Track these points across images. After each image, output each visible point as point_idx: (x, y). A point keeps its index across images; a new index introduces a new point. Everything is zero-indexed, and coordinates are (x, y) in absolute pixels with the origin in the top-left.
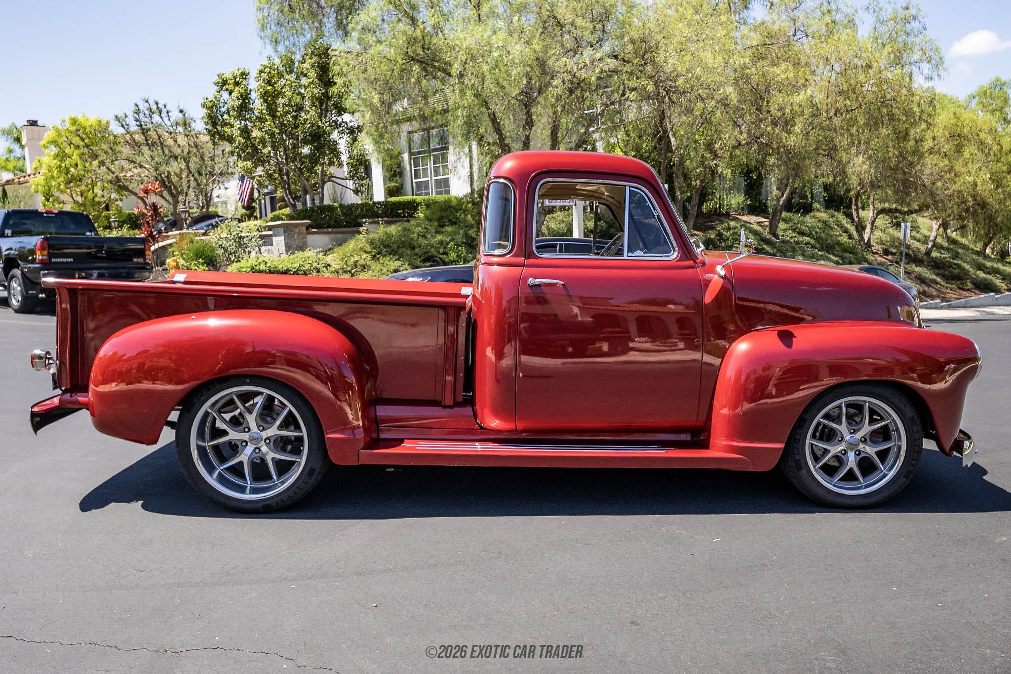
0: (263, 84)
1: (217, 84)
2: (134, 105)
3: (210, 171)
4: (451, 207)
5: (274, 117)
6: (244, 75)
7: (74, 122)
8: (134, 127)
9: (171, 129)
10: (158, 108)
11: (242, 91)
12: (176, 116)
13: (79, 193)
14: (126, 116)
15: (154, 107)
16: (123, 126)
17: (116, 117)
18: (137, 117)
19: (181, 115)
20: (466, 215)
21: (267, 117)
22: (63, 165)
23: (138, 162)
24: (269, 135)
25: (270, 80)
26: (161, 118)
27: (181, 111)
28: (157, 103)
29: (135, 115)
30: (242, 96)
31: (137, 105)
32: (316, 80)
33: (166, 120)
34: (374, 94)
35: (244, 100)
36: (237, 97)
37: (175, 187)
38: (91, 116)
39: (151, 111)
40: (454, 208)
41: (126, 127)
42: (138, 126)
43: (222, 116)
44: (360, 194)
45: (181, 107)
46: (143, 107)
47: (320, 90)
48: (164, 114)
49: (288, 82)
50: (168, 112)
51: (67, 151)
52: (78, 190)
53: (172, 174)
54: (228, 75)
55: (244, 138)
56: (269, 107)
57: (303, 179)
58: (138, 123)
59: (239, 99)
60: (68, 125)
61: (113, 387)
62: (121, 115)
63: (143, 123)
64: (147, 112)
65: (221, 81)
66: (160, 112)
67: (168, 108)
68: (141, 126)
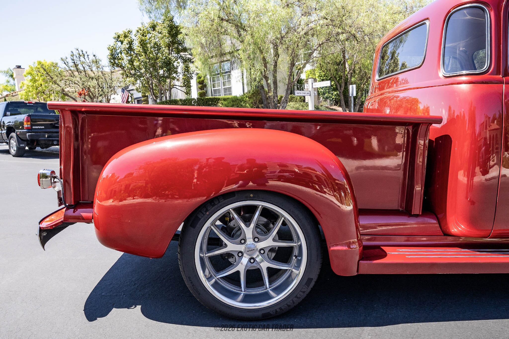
0: (140, 36)
1: (114, 38)
2: (70, 52)
3: (110, 86)
4: (238, 100)
5: (146, 53)
6: (130, 32)
7: (40, 63)
8: (71, 64)
9: (89, 64)
10: (83, 53)
11: (129, 40)
12: (91, 57)
13: (43, 99)
14: (67, 58)
15: (81, 53)
16: (65, 63)
17: (62, 59)
18: (72, 58)
19: (94, 58)
20: (246, 104)
21: (143, 54)
22: (35, 85)
23: (73, 81)
24: (143, 63)
25: (144, 34)
26: (85, 59)
27: (94, 56)
28: (82, 51)
29: (72, 57)
30: (129, 42)
31: (72, 52)
32: (167, 34)
33: (87, 59)
34: (202, 38)
35: (130, 44)
36: (127, 43)
37: (92, 94)
38: (48, 61)
39: (79, 55)
40: (240, 100)
41: (67, 64)
42: (73, 63)
43: (118, 54)
44: (188, 94)
45: (94, 54)
46: (75, 52)
47: (169, 40)
48: (86, 57)
49: (153, 35)
50: (88, 56)
51: (36, 78)
52: (42, 97)
53: (91, 86)
54: (121, 32)
55: (130, 65)
56: (143, 49)
57: (161, 86)
58: (73, 61)
59: (128, 44)
60: (36, 65)
61: (110, 202)
62: (64, 58)
63: (75, 61)
64: (78, 55)
65: (117, 36)
66: (84, 55)
67: (88, 53)
68: (74, 62)
